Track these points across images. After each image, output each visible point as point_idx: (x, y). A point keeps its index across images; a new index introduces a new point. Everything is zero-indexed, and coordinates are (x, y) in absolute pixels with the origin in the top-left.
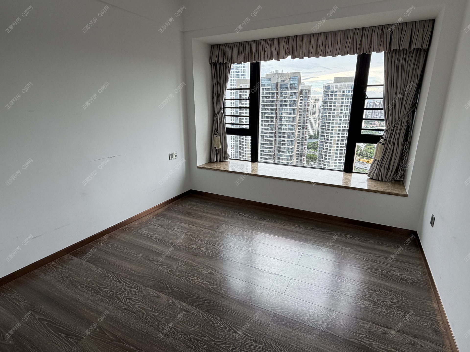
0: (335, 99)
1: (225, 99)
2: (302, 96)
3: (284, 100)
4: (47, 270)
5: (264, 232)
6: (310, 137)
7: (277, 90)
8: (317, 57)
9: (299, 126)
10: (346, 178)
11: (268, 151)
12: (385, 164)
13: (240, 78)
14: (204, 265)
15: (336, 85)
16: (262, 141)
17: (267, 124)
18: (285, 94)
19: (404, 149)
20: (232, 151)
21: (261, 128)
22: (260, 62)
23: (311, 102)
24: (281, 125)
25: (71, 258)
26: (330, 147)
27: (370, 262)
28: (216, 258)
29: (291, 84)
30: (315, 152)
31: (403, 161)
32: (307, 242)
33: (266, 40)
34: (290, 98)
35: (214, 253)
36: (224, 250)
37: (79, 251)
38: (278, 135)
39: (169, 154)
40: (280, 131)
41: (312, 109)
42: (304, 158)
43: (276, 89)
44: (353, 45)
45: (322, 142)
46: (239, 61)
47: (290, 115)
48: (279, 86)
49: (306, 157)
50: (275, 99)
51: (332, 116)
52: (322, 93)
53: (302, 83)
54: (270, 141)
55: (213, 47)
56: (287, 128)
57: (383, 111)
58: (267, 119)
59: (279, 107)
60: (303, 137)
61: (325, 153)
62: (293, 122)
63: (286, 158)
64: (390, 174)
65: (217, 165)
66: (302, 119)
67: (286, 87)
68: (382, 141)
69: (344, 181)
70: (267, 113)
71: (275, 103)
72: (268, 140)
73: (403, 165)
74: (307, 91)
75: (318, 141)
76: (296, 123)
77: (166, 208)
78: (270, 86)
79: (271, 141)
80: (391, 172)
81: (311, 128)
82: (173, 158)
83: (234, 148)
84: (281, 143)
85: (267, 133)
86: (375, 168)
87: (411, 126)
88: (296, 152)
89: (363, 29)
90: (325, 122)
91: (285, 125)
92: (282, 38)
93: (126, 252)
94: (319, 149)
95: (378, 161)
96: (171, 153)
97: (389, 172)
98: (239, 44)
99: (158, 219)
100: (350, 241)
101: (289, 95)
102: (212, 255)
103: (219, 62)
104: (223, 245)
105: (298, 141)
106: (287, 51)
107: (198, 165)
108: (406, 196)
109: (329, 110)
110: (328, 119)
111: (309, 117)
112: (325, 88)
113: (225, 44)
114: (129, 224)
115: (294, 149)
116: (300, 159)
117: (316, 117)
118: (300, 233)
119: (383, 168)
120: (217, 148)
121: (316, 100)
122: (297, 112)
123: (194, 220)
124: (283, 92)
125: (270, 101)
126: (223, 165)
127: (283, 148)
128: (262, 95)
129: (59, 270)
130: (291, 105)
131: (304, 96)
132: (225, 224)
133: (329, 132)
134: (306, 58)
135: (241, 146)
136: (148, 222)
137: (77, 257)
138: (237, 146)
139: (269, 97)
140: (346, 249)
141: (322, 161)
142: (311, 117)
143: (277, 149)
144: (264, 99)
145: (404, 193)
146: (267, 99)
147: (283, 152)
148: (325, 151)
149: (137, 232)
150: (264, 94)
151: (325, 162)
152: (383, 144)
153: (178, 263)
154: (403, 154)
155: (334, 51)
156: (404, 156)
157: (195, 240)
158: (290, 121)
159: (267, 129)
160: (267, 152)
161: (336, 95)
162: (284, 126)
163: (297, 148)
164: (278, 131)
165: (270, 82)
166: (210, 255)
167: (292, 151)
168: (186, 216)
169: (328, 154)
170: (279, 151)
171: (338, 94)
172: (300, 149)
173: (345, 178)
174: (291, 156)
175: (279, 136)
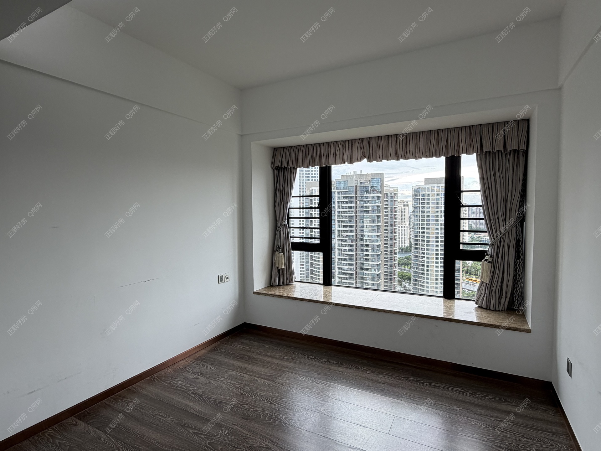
0: (428, 203)
1: (290, 208)
2: (387, 201)
3: (365, 205)
4: (41, 441)
5: (342, 383)
6: (401, 250)
7: (356, 194)
8: (397, 160)
9: (386, 237)
10: (447, 307)
11: (348, 268)
12: (496, 287)
13: (311, 181)
14: (257, 434)
15: (428, 187)
16: (339, 256)
17: (345, 234)
18: (366, 199)
19: (517, 268)
20: (302, 269)
21: (338, 239)
22: (331, 166)
23: (399, 207)
24: (362, 236)
25: (76, 423)
26: (428, 262)
27: (491, 430)
28: (275, 422)
29: (372, 187)
30: (409, 270)
31: (519, 284)
32: (401, 399)
33: (337, 142)
34: (372, 203)
35: (272, 415)
36: (286, 410)
37: (88, 413)
38: (359, 248)
39: (218, 276)
40: (362, 243)
41: (401, 216)
42: (394, 278)
43: (354, 193)
44: (438, 146)
45: (416, 256)
46: (306, 165)
47: (373, 223)
48: (358, 189)
49: (397, 276)
50: (353, 204)
51: (426, 224)
52: (411, 197)
53: (386, 185)
54: (349, 256)
55: (276, 150)
56: (371, 239)
57: (484, 221)
58: (345, 228)
59: (359, 214)
60: (391, 251)
61: (421, 270)
62: (378, 232)
63: (371, 277)
64: (504, 301)
65: (279, 290)
66: (389, 228)
67: (366, 190)
68: (487, 259)
69: (445, 311)
70: (345, 221)
71: (354, 209)
72: (347, 254)
73: (519, 289)
74: (393, 195)
75: (412, 255)
76: (382, 232)
77: (211, 349)
78: (347, 189)
79: (351, 255)
80: (505, 298)
81: (401, 239)
82: (224, 281)
83: (303, 265)
84: (363, 259)
85: (345, 246)
86: (483, 294)
87: (521, 240)
88: (384, 270)
89: (448, 130)
90: (417, 231)
91: (368, 236)
92: (355, 140)
93: (152, 413)
94: (414, 265)
95: (487, 284)
96: (221, 275)
97: (502, 299)
98: (306, 147)
99: (199, 365)
100: (461, 397)
101: (371, 200)
102: (270, 419)
103: (283, 166)
104: (285, 403)
105: (386, 256)
106: (362, 154)
107: (255, 290)
108: (529, 331)
109: (421, 217)
110: (421, 228)
111: (398, 226)
112: (415, 191)
113: (290, 147)
114: (159, 372)
115: (381, 266)
116: (390, 279)
117: (406, 225)
118: (390, 384)
119: (493, 294)
120: (279, 268)
121: (404, 205)
122: (382, 219)
123: (246, 365)
124: (363, 196)
125: (348, 206)
126: (287, 289)
127: (367, 265)
128: (338, 199)
129: (57, 441)
130: (373, 211)
131: (389, 201)
132: (288, 372)
133: (424, 244)
134: (384, 161)
135: (313, 262)
136: (185, 369)
137: (84, 422)
138: (307, 263)
139: (347, 202)
140: (455, 409)
141: (419, 281)
142: (400, 226)
143: (359, 266)
144: (341, 205)
145: (526, 327)
146: (344, 204)
147: (367, 269)
148: (421, 268)
149: (170, 384)
150: (339, 199)
151: (422, 283)
152: (489, 262)
153: (222, 430)
154: (517, 275)
155: (417, 153)
156: (520, 278)
157: (246, 395)
158: (373, 231)
159: (345, 241)
160: (346, 270)
161: (429, 199)
162: (366, 236)
163: (385, 265)
164: (359, 243)
165: (347, 185)
166: (267, 419)
167: (378, 268)
168: (237, 360)
169: (425, 272)
170: (362, 269)
171: (431, 197)
172: (389, 265)
173: (445, 307)
174: (378, 275)
175: (361, 250)
